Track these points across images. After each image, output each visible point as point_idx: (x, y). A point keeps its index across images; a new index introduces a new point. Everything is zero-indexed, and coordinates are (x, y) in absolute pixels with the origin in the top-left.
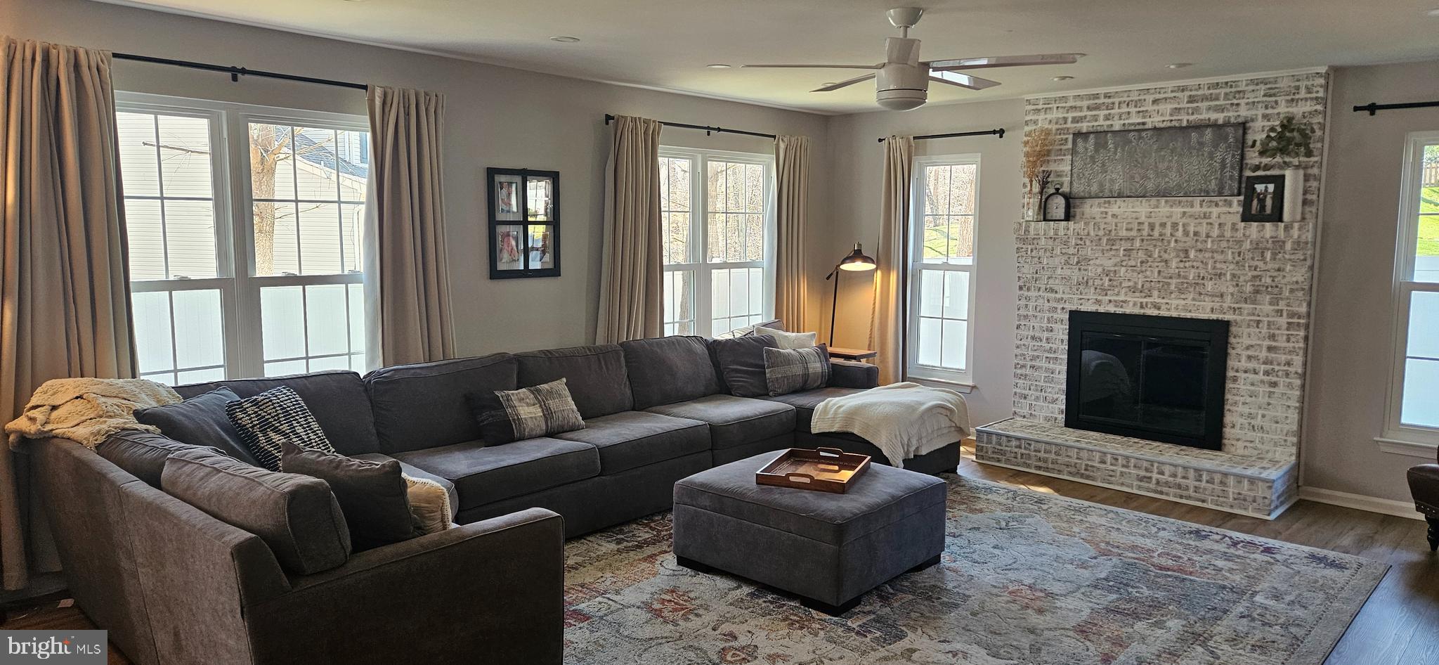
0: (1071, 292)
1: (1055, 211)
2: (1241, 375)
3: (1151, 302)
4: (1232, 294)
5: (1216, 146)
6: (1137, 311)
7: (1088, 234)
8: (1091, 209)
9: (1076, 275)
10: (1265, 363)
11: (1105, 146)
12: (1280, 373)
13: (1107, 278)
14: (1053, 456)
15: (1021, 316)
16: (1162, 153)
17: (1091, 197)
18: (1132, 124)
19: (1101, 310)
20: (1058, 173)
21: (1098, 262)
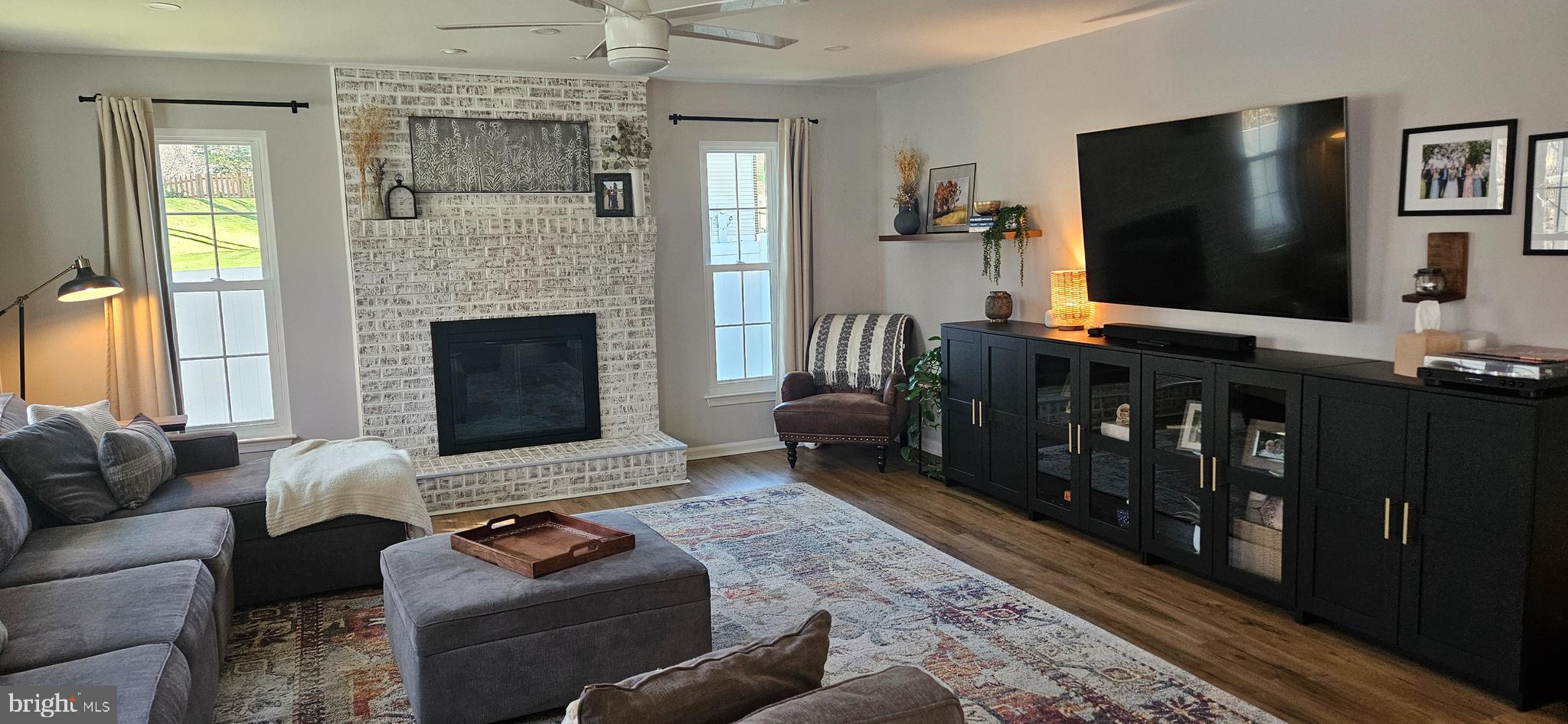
0: (427, 301)
1: (400, 207)
2: (610, 363)
3: (519, 304)
4: (594, 287)
5: (566, 142)
6: (506, 314)
7: (449, 234)
8: (440, 204)
9: (433, 281)
10: (628, 348)
11: (450, 134)
12: (641, 355)
13: (470, 282)
14: (477, 486)
15: (363, 337)
16: (515, 147)
17: (440, 191)
18: (475, 112)
19: (466, 317)
20: (394, 163)
21: (459, 264)
